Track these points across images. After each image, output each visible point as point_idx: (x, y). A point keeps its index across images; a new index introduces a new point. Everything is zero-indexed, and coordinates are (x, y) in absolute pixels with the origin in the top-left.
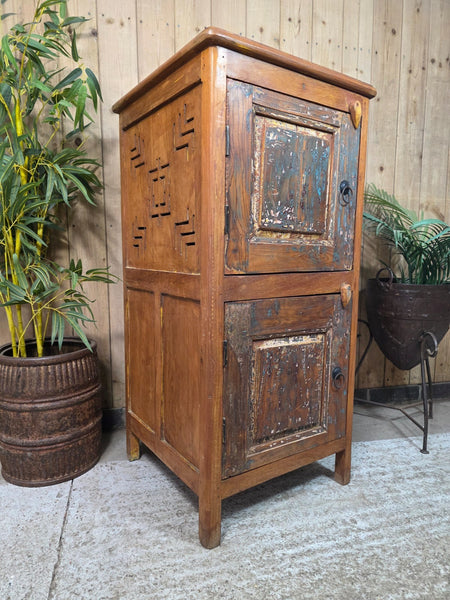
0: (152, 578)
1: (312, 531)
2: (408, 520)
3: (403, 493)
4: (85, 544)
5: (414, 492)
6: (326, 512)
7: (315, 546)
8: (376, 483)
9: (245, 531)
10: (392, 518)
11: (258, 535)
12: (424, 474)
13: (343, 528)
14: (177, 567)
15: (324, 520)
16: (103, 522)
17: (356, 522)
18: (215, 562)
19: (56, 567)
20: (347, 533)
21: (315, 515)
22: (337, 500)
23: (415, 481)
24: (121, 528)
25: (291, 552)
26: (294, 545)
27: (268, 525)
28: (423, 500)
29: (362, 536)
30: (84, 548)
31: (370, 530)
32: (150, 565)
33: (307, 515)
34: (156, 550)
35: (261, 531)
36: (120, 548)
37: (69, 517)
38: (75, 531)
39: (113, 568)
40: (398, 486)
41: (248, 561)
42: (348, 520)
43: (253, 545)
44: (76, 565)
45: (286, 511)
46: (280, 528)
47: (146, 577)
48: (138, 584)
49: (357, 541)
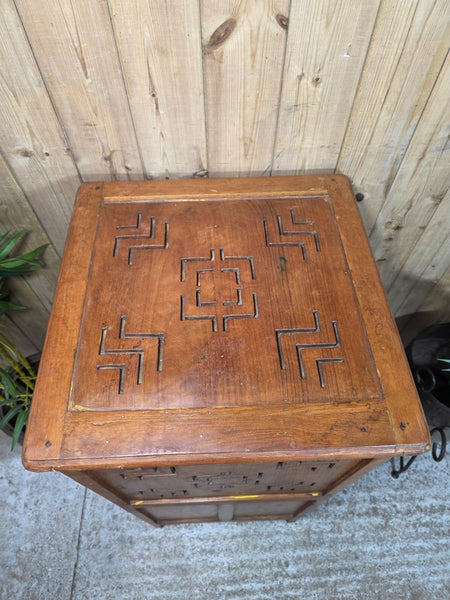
0: (133, 593)
1: (252, 568)
2: (329, 572)
3: (345, 534)
4: (94, 546)
5: (353, 535)
6: (271, 547)
7: (247, 586)
8: (327, 517)
9: (204, 557)
10: (319, 566)
11: (212, 564)
12: (375, 511)
13: (275, 569)
14: (150, 586)
15: (264, 557)
16: (108, 524)
17: (287, 566)
18: (175, 586)
19: (76, 566)
20: (276, 575)
21: (261, 549)
22: (286, 533)
23: (362, 521)
24: (119, 533)
25: (229, 588)
26: (233, 581)
27: (221, 554)
28: (354, 548)
29: (287, 582)
30: (93, 551)
31: (294, 577)
32: (133, 580)
33: (255, 547)
34: (139, 564)
35: (216, 560)
36: (117, 557)
37: (85, 511)
38: (89, 530)
39: (110, 576)
40: (344, 524)
41: (197, 591)
42: (283, 562)
43: (205, 575)
44: (88, 568)
45: (240, 540)
46: (229, 560)
47: (130, 590)
48: (123, 596)
49: (280, 588)
